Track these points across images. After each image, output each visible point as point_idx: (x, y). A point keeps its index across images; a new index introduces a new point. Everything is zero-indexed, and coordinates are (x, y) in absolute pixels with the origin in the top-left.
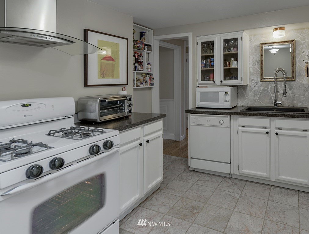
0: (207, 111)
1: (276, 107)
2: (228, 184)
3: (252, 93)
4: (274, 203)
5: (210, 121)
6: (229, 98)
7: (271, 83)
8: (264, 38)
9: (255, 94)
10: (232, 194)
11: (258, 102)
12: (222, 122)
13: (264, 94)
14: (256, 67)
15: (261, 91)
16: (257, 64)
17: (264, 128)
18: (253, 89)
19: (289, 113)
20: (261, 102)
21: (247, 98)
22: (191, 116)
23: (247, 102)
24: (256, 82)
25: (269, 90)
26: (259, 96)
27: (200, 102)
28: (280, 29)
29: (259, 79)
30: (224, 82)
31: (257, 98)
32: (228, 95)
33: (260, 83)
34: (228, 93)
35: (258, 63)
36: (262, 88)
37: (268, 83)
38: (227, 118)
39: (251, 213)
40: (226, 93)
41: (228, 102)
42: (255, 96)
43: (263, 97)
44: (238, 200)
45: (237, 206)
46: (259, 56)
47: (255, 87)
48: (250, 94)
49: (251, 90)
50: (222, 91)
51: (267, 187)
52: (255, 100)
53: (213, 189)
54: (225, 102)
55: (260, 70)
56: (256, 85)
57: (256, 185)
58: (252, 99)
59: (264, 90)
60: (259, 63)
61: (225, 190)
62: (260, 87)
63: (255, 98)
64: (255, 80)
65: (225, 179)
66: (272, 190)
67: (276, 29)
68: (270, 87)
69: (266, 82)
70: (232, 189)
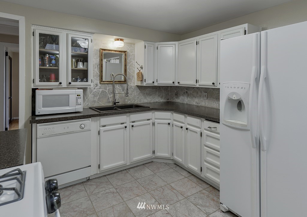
0: (65, 117)
1: (115, 105)
2: (95, 187)
3: (92, 94)
4: (141, 180)
5: (68, 127)
6: (80, 101)
7: (108, 85)
8: (103, 44)
9: (95, 96)
10: (107, 191)
11: (98, 102)
12: (83, 126)
13: (103, 95)
14: (96, 70)
15: (100, 93)
16: (97, 68)
17: (122, 124)
18: (93, 90)
19: (124, 110)
20: (100, 103)
21: (87, 100)
22: (39, 127)
23: (87, 104)
24: (96, 84)
25: (107, 91)
26: (98, 97)
27: (42, 108)
28: (121, 40)
29: (98, 82)
30: (73, 83)
31: (96, 99)
32: (80, 97)
33: (99, 85)
34: (80, 96)
35: (97, 66)
36: (101, 90)
37: (106, 85)
38: (89, 121)
39: (137, 195)
40: (78, 95)
41: (80, 105)
42: (95, 97)
43: (102, 98)
44: (118, 192)
45: (122, 197)
46: (98, 60)
47: (95, 89)
48: (90, 95)
49: (91, 92)
50: (73, 93)
51: (123, 172)
52: (94, 101)
53: (86, 198)
54: (77, 105)
55: (99, 74)
56: (96, 87)
57: (115, 175)
58: (92, 100)
59: (103, 92)
60: (99, 67)
61: (97, 192)
62: (99, 89)
63: (95, 99)
64: (95, 82)
65: (85, 183)
66: (129, 172)
67: (118, 40)
68: (108, 88)
69: (105, 85)
70: (102, 188)
